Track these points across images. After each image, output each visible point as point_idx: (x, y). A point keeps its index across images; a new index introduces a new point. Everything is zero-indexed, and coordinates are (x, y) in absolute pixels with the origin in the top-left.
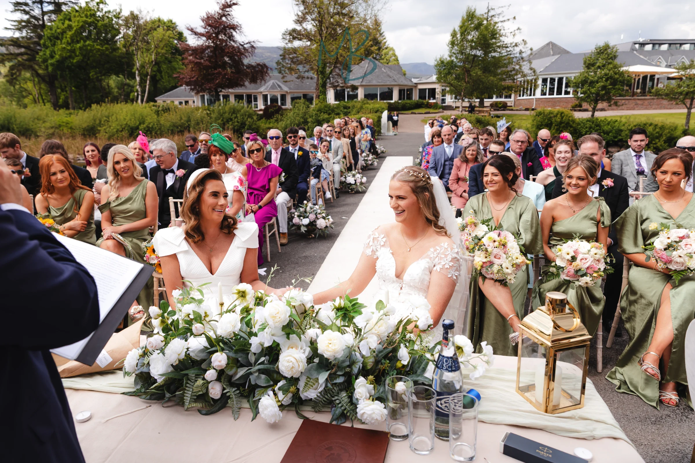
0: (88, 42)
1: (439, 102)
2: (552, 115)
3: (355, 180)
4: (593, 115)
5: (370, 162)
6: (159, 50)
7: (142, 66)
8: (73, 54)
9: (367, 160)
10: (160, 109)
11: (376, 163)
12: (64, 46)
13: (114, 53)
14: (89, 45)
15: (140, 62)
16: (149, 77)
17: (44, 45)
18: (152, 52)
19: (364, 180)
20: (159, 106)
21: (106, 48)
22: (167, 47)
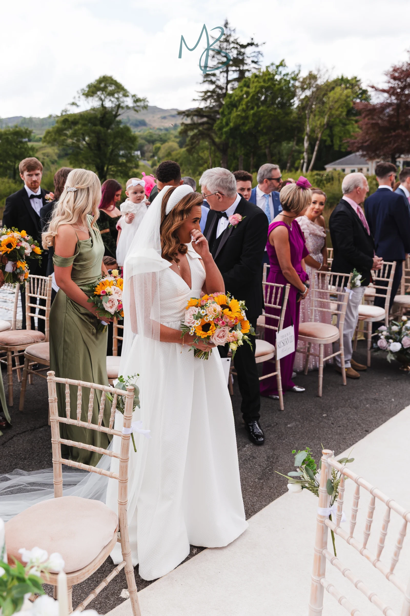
0: (261, 108)
6: (333, 112)
7: (313, 131)
8: (246, 121)
10: (324, 178)
12: (239, 113)
13: (287, 118)
14: (262, 111)
15: (311, 126)
16: (318, 142)
17: (223, 113)
18: (326, 114)
20: (323, 175)
21: (279, 113)
22: (342, 108)
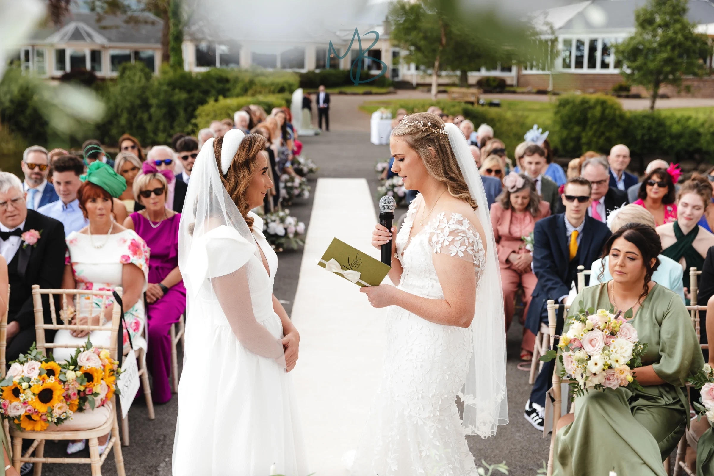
1: (389, 74)
2: (586, 106)
3: (286, 229)
4: (652, 107)
5: (296, 192)
9: (292, 188)
11: (306, 194)
19: (301, 227)
